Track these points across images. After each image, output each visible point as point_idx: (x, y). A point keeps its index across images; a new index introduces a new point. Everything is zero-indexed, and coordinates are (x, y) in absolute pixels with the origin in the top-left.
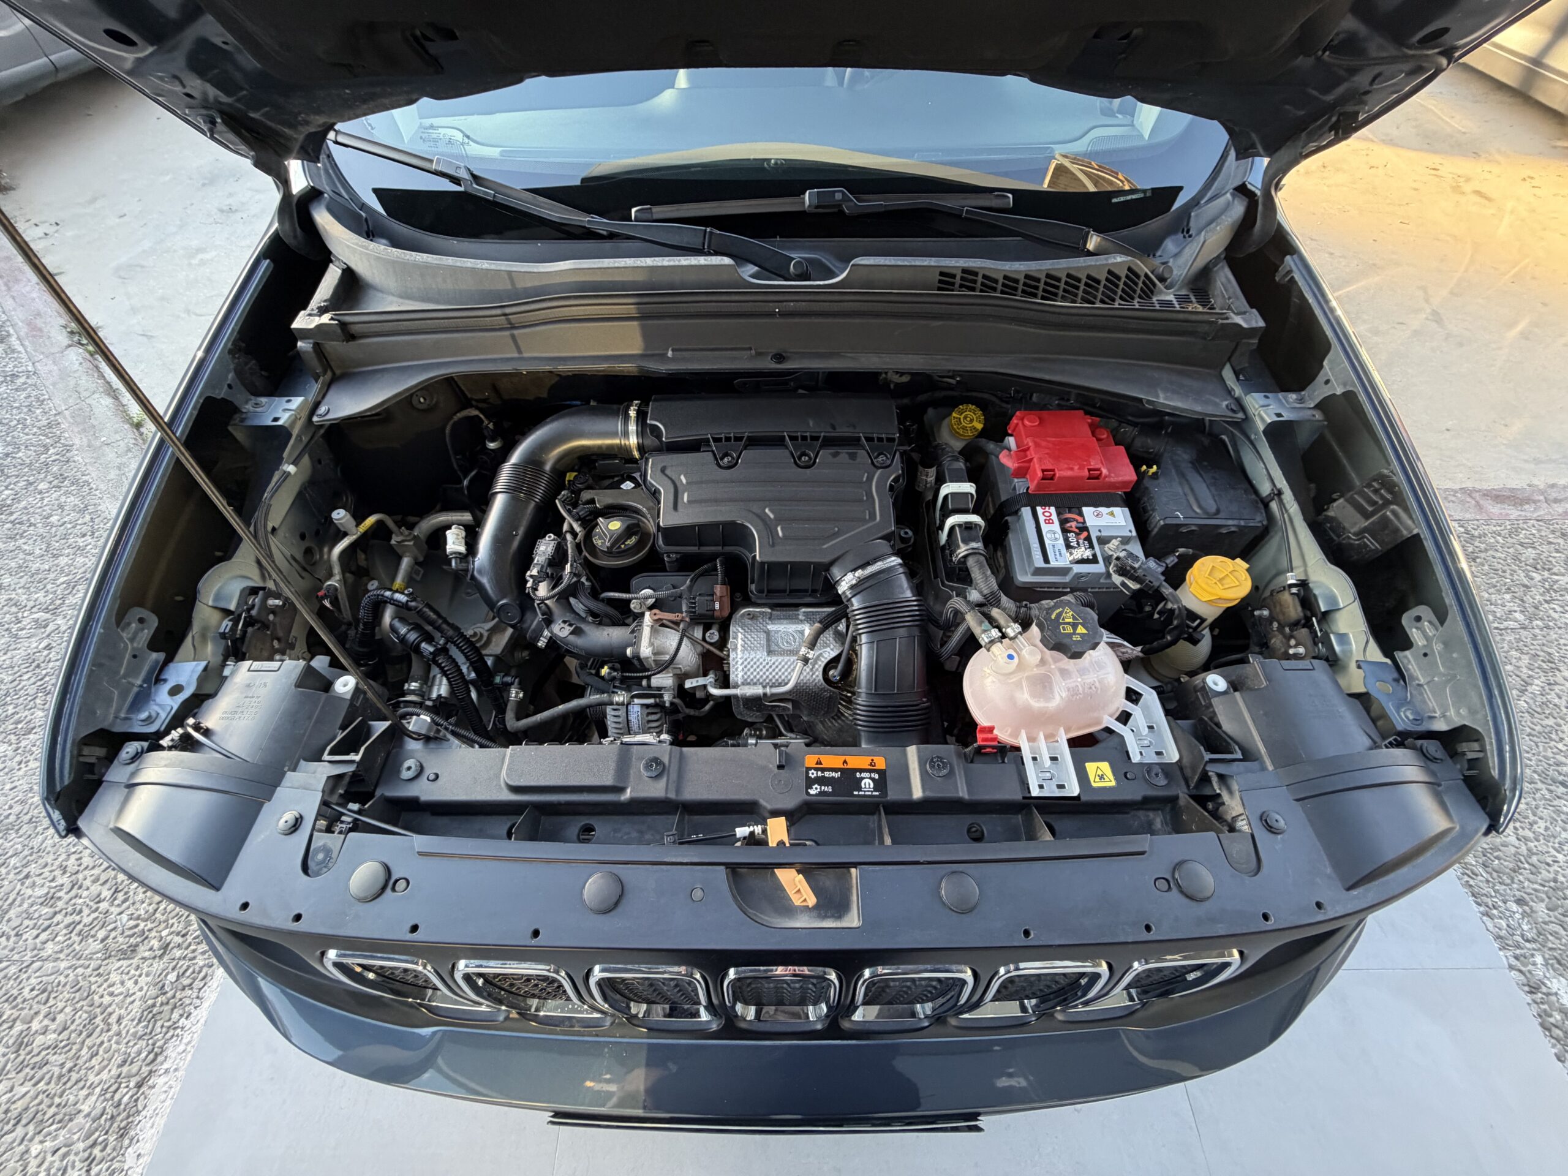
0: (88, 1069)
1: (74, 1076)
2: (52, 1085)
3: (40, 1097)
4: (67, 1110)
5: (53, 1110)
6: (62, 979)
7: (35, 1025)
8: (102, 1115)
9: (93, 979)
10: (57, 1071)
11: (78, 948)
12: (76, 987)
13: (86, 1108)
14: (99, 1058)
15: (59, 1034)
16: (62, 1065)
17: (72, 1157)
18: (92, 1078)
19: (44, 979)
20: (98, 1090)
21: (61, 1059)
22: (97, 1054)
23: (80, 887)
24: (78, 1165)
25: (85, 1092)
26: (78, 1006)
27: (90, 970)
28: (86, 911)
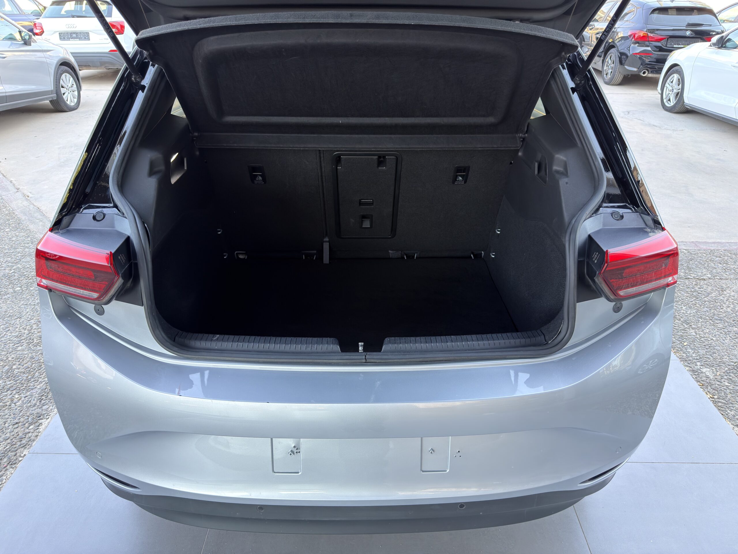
0: (39, 378)
1: (32, 380)
2: (23, 381)
3: (17, 385)
4: (30, 387)
5: (23, 388)
6: (26, 355)
7: (14, 367)
8: (46, 389)
9: (39, 356)
10: (25, 378)
11: (33, 348)
12: (32, 358)
13: (38, 387)
14: (43, 375)
15: (25, 369)
16: (27, 377)
17: (33, 398)
18: (40, 380)
19: (18, 356)
20: (44, 383)
21: (26, 375)
22: (43, 374)
23: (33, 334)
24: (36, 400)
25: (38, 383)
26: (34, 362)
27: (39, 354)
28: (35, 340)
